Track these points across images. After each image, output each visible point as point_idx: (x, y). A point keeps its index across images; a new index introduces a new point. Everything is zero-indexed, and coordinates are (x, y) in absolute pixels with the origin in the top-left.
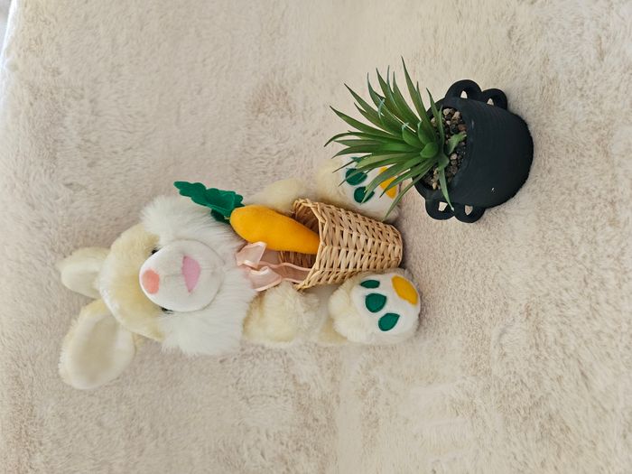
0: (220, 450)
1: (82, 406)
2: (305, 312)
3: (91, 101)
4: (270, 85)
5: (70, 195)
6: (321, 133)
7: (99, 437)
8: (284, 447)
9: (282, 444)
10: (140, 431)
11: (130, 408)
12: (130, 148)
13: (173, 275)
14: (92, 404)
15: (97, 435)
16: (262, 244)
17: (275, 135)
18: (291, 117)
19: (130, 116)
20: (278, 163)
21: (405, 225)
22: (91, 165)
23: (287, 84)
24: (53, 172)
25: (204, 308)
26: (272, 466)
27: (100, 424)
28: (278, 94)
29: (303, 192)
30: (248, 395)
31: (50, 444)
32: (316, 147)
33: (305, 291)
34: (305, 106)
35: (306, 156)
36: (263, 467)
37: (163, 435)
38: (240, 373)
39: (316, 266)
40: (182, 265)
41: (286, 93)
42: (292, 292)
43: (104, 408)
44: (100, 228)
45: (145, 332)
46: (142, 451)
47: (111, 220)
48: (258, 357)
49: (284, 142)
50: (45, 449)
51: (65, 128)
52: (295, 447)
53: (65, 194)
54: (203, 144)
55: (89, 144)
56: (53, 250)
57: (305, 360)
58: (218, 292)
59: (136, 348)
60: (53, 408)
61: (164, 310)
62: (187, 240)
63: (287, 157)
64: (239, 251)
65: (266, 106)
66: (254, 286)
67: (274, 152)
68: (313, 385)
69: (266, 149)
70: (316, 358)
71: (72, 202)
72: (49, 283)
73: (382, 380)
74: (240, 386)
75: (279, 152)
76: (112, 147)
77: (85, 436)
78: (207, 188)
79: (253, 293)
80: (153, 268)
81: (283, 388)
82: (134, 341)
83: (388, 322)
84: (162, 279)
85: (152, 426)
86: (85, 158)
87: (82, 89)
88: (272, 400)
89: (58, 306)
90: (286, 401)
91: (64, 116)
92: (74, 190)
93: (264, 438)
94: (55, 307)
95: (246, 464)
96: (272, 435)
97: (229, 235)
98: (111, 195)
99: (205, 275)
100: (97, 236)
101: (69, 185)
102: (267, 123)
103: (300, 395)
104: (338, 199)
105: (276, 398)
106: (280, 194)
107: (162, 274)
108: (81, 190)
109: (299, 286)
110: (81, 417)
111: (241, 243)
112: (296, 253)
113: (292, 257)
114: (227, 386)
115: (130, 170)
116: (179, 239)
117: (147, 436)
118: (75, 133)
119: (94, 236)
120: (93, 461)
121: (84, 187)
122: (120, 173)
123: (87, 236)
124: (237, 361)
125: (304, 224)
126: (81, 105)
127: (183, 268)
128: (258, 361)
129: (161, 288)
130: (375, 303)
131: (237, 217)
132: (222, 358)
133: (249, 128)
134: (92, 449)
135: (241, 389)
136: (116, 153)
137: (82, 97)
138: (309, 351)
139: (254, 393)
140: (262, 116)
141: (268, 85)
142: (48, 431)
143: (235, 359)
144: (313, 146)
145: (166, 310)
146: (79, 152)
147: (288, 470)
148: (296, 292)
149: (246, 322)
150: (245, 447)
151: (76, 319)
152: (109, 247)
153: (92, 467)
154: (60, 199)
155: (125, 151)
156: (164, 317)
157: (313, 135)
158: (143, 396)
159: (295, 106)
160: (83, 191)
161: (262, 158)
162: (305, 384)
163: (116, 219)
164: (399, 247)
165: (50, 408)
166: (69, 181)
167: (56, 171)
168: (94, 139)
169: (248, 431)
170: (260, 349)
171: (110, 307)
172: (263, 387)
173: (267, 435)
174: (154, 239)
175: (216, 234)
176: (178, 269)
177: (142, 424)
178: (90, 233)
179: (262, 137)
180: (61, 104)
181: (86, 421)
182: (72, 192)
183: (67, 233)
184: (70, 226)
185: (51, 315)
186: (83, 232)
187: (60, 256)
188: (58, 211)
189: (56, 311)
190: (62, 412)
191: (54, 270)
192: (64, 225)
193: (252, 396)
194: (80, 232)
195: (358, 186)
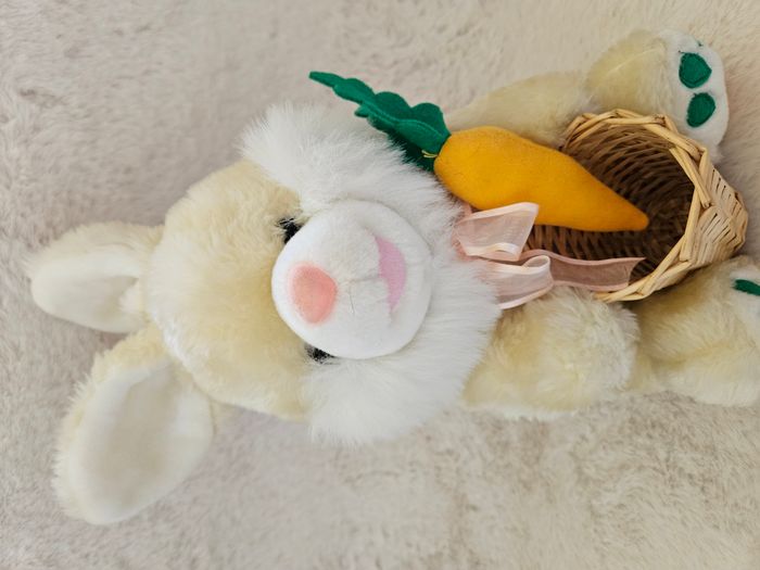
5: (31, 116)
8: (413, 550)
11: (174, 527)
12: (146, 28)
13: (365, 279)
22: (72, 54)
30: (354, 475)
40: (378, 255)
43: (128, 534)
44: (96, 187)
52: (433, 551)
53: (21, 111)
54: (273, 35)
59: (215, 429)
60: (28, 548)
61: (319, 355)
62: (362, 200)
71: (36, 129)
74: (341, 462)
76: (112, 19)
78: (377, 92)
80: (317, 261)
81: (407, 459)
84: (343, 287)
86: (59, 36)
88: (390, 478)
89: (23, 348)
92: (43, 105)
94: (16, 349)
96: (392, 532)
98: (115, 121)
100: (92, 202)
101: (29, 94)
107: (341, 275)
108: (54, 104)
114: (323, 465)
115: (147, 72)
119: (87, 204)
121: (56, 100)
122: (131, 78)
123: (71, 203)
127: (381, 261)
129: (340, 308)
133: (347, 16)
136: (120, 33)
139: (361, 471)
145: (325, 356)
152: (159, 221)
154: (12, 123)
155: (137, 31)
158: (195, 500)
160: (59, 108)
163: (128, 170)
166: (28, 84)
169: (355, 531)
173: (386, 535)
177: (196, 551)
178: (78, 198)
181: (95, 563)
182: (35, 108)
183: (31, 195)
184: (35, 180)
185: (10, 368)
186: (64, 195)
187: (19, 244)
188: (7, 149)
189: (18, 359)
190: (46, 554)
191: (9, 271)
192: (23, 178)
193: (359, 477)
194: (56, 194)
195: (698, 90)
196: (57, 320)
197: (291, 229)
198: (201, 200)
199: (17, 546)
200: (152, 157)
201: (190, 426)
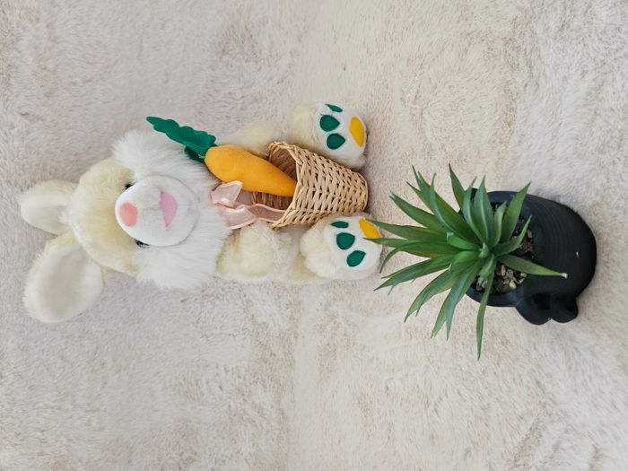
0: (181, 384)
1: (45, 339)
2: (279, 249)
3: (48, 26)
4: (236, 27)
5: (26, 126)
6: (287, 80)
7: (61, 370)
9: (240, 377)
10: (103, 365)
11: (93, 343)
12: (89, 81)
13: (151, 209)
14: (54, 338)
15: (60, 368)
16: (238, 184)
17: (239, 79)
18: (256, 62)
19: (90, 45)
20: (242, 109)
21: (370, 172)
22: (48, 95)
23: (253, 27)
24: (7, 100)
25: (180, 243)
26: (230, 398)
27: (62, 358)
28: (243, 36)
29: (277, 135)
30: (208, 333)
31: (12, 376)
32: (281, 95)
33: (279, 230)
34: (270, 51)
35: (270, 104)
36: (221, 399)
37: (125, 369)
38: (201, 313)
39: (293, 205)
40: (159, 200)
41: (251, 36)
42: (267, 229)
43: (67, 342)
44: (58, 162)
45: (118, 266)
46: (106, 383)
47: (70, 154)
48: (218, 298)
49: (248, 88)
50: (5, 381)
51: (20, 52)
52: (252, 380)
53: (21, 124)
54: (166, 82)
55: (45, 72)
56: (8, 182)
57: (264, 301)
58: (193, 229)
59: (104, 283)
60: (13, 342)
61: (139, 243)
62: (162, 176)
63: (251, 103)
64: (213, 190)
65: (231, 48)
66: (229, 224)
67: (239, 97)
68: (271, 323)
69: (230, 93)
70: (276, 299)
71: (29, 132)
72: (6, 216)
73: (341, 315)
74: (200, 325)
75: (243, 97)
76: (70, 77)
77: (48, 369)
78: (181, 126)
79: (229, 230)
80: (130, 200)
81: (241, 327)
82: (103, 275)
83: (355, 259)
84: (140, 211)
85: (114, 361)
86: (42, 86)
87: (38, 12)
88: (231, 337)
89: (16, 240)
90: (245, 338)
91: (18, 39)
92: (32, 121)
93: (223, 373)
94: (13, 241)
95: (205, 396)
96: (230, 369)
97: (205, 174)
98: (70, 129)
99: (181, 211)
100: (56, 170)
101: (25, 115)
102: (231, 66)
103: (258, 333)
104: (312, 144)
105: (234, 336)
106: (257, 135)
107: (140, 207)
108: (38, 120)
109: (274, 225)
110: (43, 350)
111: (214, 183)
112: (268, 194)
113: (264, 198)
114: (188, 325)
116: (155, 174)
117: (110, 370)
118: (31, 59)
119: (53, 171)
120: (56, 393)
121: (39, 118)
122: (80, 107)
123: (44, 170)
124: (198, 301)
125: (277, 166)
126: (37, 29)
127: (160, 202)
128: (217, 302)
129: (139, 220)
130: (345, 241)
131: (212, 157)
132: (182, 298)
133: (213, 70)
134: (55, 381)
135: (201, 328)
136: (74, 84)
137: (38, 20)
138: (268, 293)
139: (213, 332)
140: (226, 58)
141: (233, 26)
142: (9, 364)
143: (196, 299)
144: (278, 94)
145: (142, 243)
146: (34, 81)
147: (244, 400)
148: (271, 230)
149: (220, 257)
150: (204, 380)
151: (40, 253)
153: (55, 398)
154: (16, 129)
155: (84, 82)
156: (139, 250)
157: (278, 83)
158: (106, 331)
159: (260, 51)
160: (40, 122)
161: (226, 102)
162: (264, 323)
163: (76, 154)
164: (365, 193)
165: (10, 341)
166: (25, 110)
167: (10, 98)
168: (51, 67)
169: (207, 366)
170: (220, 290)
171: (80, 240)
172: (223, 326)
173: (226, 370)
174: (129, 173)
175: (192, 171)
176: (156, 203)
177: (105, 358)
178: (48, 167)
179: (226, 81)
180: (15, 25)
181: (47, 355)
182: (28, 122)
183: (24, 165)
184: (27, 158)
185: (9, 250)
186: (41, 166)
187: (17, 189)
188: (13, 142)
189: (13, 246)
190: (23, 345)
191: (11, 202)
192: (20, 156)
193: (212, 334)
194: (37, 165)
195: (331, 133)
196: (34, 228)
197: (128, 186)
198: (94, 173)
199: (7, 340)
200: (90, 148)
201: (91, 279)
